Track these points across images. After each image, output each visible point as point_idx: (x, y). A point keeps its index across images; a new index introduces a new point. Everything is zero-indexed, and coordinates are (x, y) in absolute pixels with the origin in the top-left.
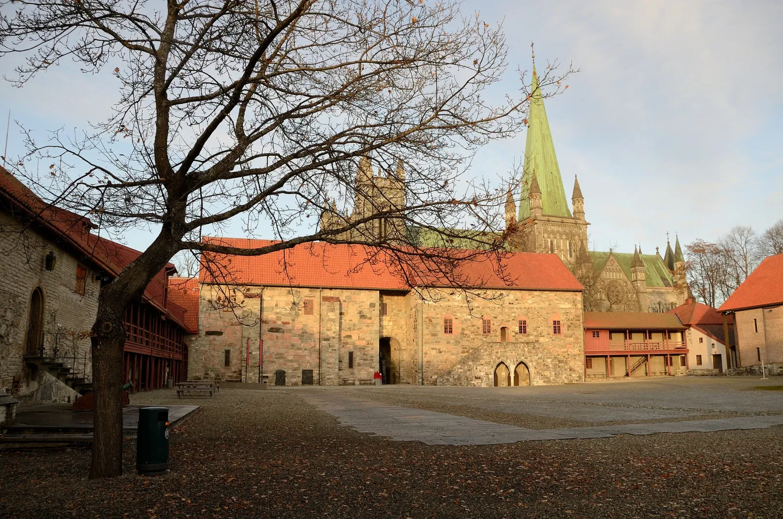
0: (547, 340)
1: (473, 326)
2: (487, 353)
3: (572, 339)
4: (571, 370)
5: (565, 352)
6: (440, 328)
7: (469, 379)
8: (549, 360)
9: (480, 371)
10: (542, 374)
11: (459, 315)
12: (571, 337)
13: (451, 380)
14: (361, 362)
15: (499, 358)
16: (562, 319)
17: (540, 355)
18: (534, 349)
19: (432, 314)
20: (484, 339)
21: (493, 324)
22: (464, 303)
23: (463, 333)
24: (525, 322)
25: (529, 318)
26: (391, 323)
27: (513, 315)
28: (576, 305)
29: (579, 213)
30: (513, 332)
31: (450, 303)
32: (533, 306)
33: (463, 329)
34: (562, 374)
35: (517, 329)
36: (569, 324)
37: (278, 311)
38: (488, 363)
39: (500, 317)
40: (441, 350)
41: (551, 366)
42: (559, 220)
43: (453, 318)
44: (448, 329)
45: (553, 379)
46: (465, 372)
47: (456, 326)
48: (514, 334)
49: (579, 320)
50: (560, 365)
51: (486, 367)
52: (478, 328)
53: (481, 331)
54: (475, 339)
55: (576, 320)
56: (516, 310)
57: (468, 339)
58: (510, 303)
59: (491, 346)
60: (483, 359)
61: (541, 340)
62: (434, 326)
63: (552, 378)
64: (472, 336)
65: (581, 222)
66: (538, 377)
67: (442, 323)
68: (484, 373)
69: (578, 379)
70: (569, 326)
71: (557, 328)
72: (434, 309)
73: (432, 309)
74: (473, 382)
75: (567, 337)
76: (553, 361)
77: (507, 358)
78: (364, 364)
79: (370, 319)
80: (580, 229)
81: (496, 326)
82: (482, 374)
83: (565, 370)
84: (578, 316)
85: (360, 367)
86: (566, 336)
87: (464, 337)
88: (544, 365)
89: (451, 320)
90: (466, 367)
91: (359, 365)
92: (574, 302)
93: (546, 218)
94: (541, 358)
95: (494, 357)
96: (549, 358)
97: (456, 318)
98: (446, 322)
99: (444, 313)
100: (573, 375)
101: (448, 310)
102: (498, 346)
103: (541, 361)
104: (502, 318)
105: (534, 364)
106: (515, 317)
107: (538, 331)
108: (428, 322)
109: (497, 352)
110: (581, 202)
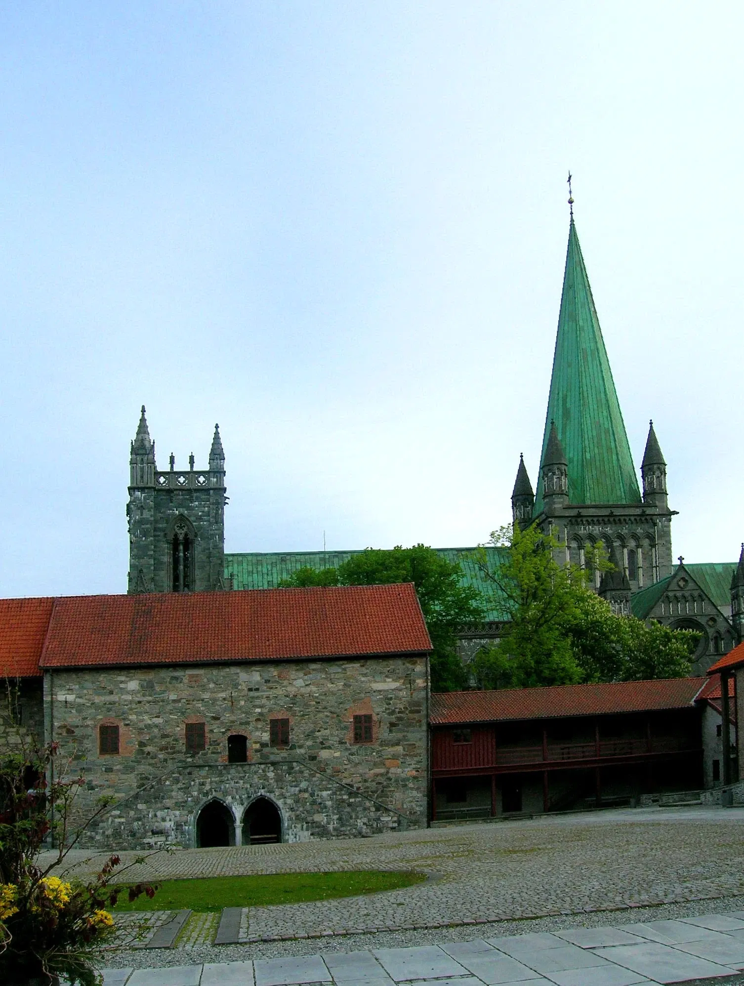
0: (337, 754)
1: (164, 736)
2: (180, 785)
3: (399, 749)
4: (377, 810)
5: (382, 775)
6: (93, 744)
7: (138, 835)
8: (325, 794)
9: (164, 820)
10: (309, 819)
11: (133, 717)
12: (398, 744)
13: (98, 837)
15: (206, 795)
16: (377, 710)
17: (304, 785)
18: (292, 774)
19: (73, 719)
20: (189, 760)
21: (212, 731)
22: (144, 695)
23: (142, 752)
24: (285, 722)
25: (294, 715)
27: (258, 710)
28: (411, 682)
29: (656, 492)
30: (256, 743)
31: (114, 698)
32: (303, 690)
33: (142, 744)
34: (357, 818)
35: (266, 737)
36: (394, 720)
38: (180, 805)
39: (227, 717)
40: (94, 783)
41: (329, 803)
42: (606, 512)
43: (121, 725)
44: (110, 742)
45: (335, 829)
46: (129, 823)
47: (128, 740)
48: (258, 746)
49: (418, 712)
50: (352, 800)
51: (177, 813)
52: (176, 740)
53: (181, 746)
54: (170, 762)
55: (411, 712)
56: (264, 701)
57: (153, 761)
58: (250, 690)
59: (190, 773)
60: (171, 797)
61: (324, 754)
62: (80, 740)
63: (331, 827)
64: (161, 756)
65: (657, 511)
66: (299, 826)
67: (96, 734)
68: (172, 823)
69: (395, 825)
70: (392, 725)
71: (363, 730)
72: (79, 711)
73: (74, 711)
74: (146, 841)
75: (387, 745)
76: (334, 793)
77: (226, 793)
80: (655, 524)
81: (217, 733)
82: (169, 825)
83: (365, 809)
84: (418, 704)
86: (384, 743)
87: (144, 758)
88: (314, 803)
89: (116, 728)
90: (132, 813)
92: (408, 675)
93: (573, 513)
94: (306, 791)
95: (196, 794)
96: (327, 789)
97: (127, 725)
98: (104, 732)
99: (100, 717)
100: (385, 819)
101: (109, 710)
102: (207, 773)
103: (306, 795)
104: (233, 718)
105: (289, 801)
106: (260, 714)
107: (314, 738)
108: (65, 734)
109: (204, 785)
110: (657, 473)
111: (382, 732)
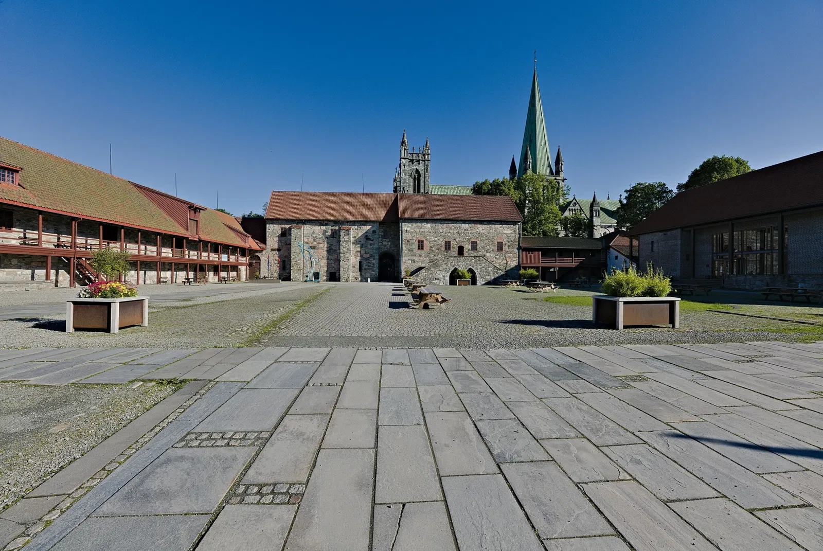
0: (492, 255)
1: (438, 245)
2: (445, 262)
3: (510, 255)
5: (505, 263)
6: (416, 246)
8: (490, 269)
9: (439, 274)
10: (484, 277)
11: (428, 237)
12: (510, 253)
14: (367, 267)
15: (453, 266)
16: (505, 241)
17: (483, 265)
18: (479, 261)
19: (409, 236)
20: (446, 254)
22: (432, 230)
23: (431, 250)
24: (476, 242)
25: (479, 240)
26: (389, 244)
27: (467, 237)
28: (515, 231)
29: (560, 171)
30: (466, 249)
31: (422, 230)
32: (481, 231)
33: (431, 247)
34: (500, 278)
35: (470, 247)
36: (509, 244)
37: (314, 236)
38: (444, 270)
39: (458, 239)
40: (415, 260)
41: (491, 272)
43: (424, 240)
44: (421, 246)
45: (493, 282)
46: (428, 275)
47: (426, 245)
49: (516, 242)
50: (498, 272)
52: (442, 246)
53: (444, 248)
54: (440, 254)
55: (514, 241)
56: (469, 234)
57: (434, 253)
58: (465, 230)
59: (447, 258)
60: (441, 266)
61: (487, 255)
62: (411, 244)
63: (491, 281)
64: (436, 252)
65: (560, 178)
66: (481, 280)
67: (416, 242)
68: (442, 276)
70: (509, 246)
71: (500, 247)
72: (411, 234)
73: (409, 234)
74: (433, 282)
76: (493, 269)
77: (459, 266)
78: (369, 269)
79: (373, 240)
80: (559, 183)
81: (454, 245)
84: (515, 239)
85: (366, 271)
86: (506, 252)
87: (432, 252)
88: (486, 272)
89: (423, 241)
90: (429, 271)
91: (365, 269)
92: (514, 229)
94: (484, 267)
95: (449, 266)
96: (490, 267)
97: (426, 240)
98: (419, 241)
99: (417, 236)
100: (508, 279)
101: (420, 234)
102: (452, 259)
104: (460, 240)
105: (478, 271)
106: (468, 239)
107: (485, 249)
108: (406, 242)
109: (452, 263)
111: (505, 248)
